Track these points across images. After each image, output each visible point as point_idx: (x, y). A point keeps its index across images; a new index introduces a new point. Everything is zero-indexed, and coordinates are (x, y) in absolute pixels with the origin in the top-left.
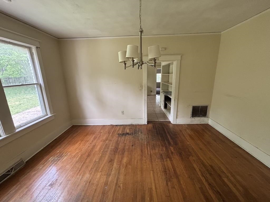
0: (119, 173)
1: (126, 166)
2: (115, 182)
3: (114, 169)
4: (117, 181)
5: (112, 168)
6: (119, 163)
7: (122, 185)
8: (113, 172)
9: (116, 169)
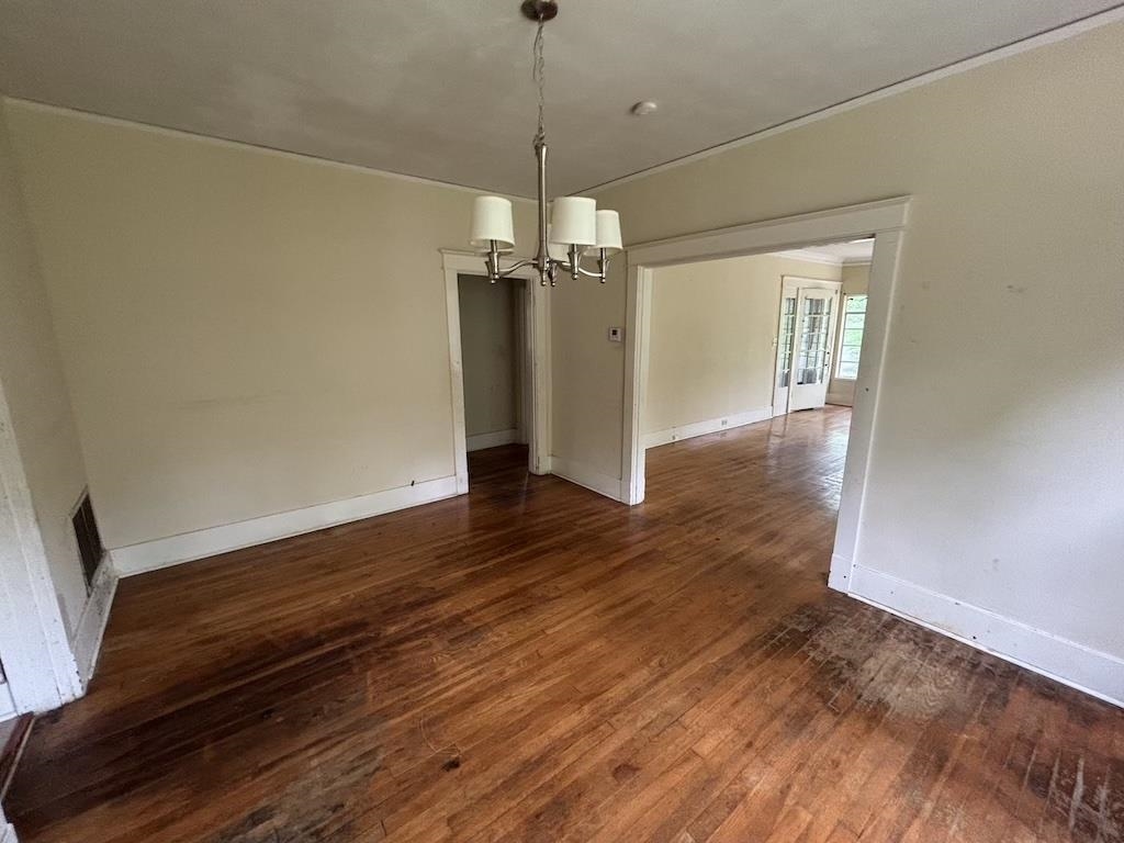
0: (634, 697)
1: (589, 698)
2: (665, 682)
3: (640, 724)
4: (656, 681)
5: (644, 732)
6: (602, 727)
7: (652, 664)
8: (652, 714)
9: (629, 718)
